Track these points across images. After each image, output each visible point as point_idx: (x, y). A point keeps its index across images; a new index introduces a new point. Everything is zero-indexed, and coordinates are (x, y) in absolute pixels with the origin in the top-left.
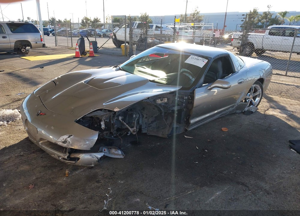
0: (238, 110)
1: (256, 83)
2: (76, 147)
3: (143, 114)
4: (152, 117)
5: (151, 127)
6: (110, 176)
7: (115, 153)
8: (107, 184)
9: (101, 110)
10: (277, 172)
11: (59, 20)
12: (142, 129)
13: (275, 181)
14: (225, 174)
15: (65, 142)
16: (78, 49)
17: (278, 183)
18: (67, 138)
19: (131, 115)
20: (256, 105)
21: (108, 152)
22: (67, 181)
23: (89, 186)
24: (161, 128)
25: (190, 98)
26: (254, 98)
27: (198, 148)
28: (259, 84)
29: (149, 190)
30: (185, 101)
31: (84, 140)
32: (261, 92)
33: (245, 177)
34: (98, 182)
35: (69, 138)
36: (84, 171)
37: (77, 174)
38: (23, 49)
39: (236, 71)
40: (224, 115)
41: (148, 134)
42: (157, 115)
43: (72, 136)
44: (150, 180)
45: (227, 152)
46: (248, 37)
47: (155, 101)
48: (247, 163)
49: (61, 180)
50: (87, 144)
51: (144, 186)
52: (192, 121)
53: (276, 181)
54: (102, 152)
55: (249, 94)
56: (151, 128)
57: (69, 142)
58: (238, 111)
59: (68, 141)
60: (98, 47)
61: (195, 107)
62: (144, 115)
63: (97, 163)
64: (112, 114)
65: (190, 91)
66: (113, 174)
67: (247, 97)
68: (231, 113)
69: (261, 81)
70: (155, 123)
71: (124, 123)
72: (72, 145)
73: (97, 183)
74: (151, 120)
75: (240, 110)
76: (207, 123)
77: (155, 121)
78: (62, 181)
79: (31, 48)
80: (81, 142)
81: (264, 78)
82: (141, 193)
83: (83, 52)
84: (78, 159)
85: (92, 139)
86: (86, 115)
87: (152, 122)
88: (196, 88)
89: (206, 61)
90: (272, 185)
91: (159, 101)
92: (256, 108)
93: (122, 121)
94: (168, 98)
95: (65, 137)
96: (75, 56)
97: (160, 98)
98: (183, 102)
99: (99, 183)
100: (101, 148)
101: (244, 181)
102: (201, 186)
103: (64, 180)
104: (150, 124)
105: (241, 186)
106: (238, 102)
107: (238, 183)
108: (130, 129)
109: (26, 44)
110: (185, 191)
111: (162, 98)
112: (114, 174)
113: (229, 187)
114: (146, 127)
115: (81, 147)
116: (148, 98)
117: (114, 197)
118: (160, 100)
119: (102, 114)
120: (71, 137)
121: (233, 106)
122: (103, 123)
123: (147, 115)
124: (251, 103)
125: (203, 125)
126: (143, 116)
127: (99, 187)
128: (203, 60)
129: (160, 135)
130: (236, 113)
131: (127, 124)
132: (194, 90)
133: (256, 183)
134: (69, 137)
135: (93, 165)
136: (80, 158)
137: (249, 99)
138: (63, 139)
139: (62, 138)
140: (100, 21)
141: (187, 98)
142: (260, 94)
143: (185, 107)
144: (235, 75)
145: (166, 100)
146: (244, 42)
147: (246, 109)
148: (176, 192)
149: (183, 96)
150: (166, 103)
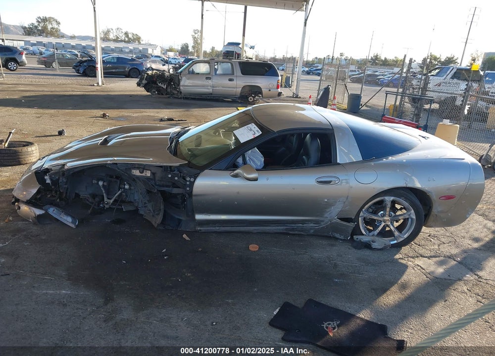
11: (385, 59)
12: (139, 208)
20: (401, 239)
21: (58, 215)
27: (164, 251)
30: (188, 183)
31: (23, 190)
32: (414, 216)
38: (252, 98)
39: (338, 162)
41: (144, 216)
48: (173, 290)
50: (23, 195)
52: (199, 217)
55: (382, 212)
56: (147, 210)
58: (337, 236)
60: (361, 105)
63: (34, 220)
68: (323, 235)
71: (103, 190)
75: (341, 235)
79: (262, 96)
84: (19, 208)
88: (211, 169)
89: (258, 134)
92: (389, 242)
93: (101, 187)
97: (138, 168)
98: (185, 185)
106: (333, 217)
108: (105, 199)
109: (256, 90)
111: (142, 169)
114: (142, 207)
129: (153, 223)
131: (105, 192)
135: (31, 220)
140: (457, 62)
141: (192, 180)
142: (412, 220)
143: (189, 193)
145: (148, 174)
149: (185, 175)
150: (148, 178)
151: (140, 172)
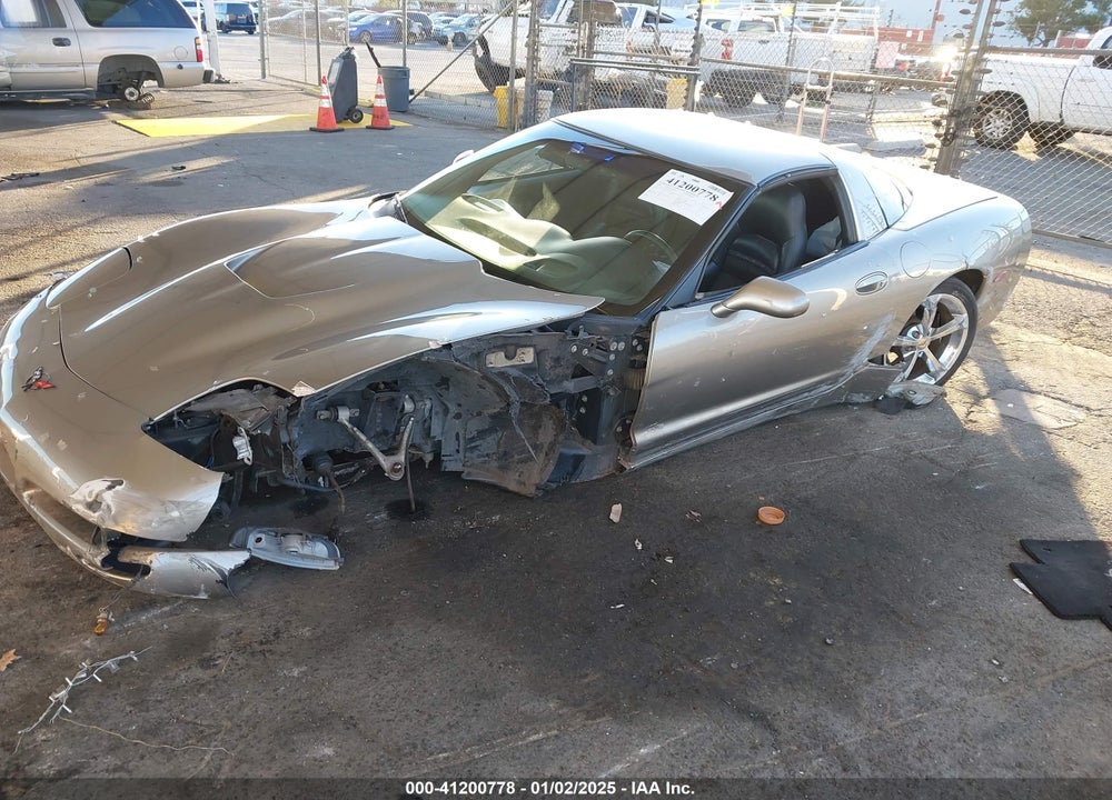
0: (858, 393)
1: (945, 286)
2: (129, 527)
3: (446, 402)
4: (479, 414)
5: (477, 453)
6: (262, 643)
7: (301, 551)
8: (238, 674)
9: (248, 385)
10: (919, 675)
12: (445, 458)
13: (894, 716)
14: (705, 670)
15: (94, 505)
16: (328, 98)
17: (902, 725)
18: (102, 491)
19: (394, 406)
20: (943, 374)
21: (272, 547)
22: (95, 650)
23: (166, 678)
24: (516, 457)
25: (639, 348)
26: (937, 347)
27: (640, 547)
28: (960, 292)
29: (383, 715)
30: (612, 357)
31: (163, 504)
32: (966, 325)
33: (781, 689)
34: (206, 663)
35: (111, 492)
36: (171, 614)
37: (141, 625)
38: (132, 89)
39: (860, 239)
40: (796, 411)
41: (463, 476)
42: (496, 411)
43: (121, 483)
44: (402, 673)
45: (752, 575)
46: (981, 81)
47: (479, 356)
48: (813, 628)
49: (71, 645)
50: (172, 520)
51: (372, 694)
52: (642, 437)
53: (900, 717)
54: (242, 547)
55: (914, 329)
56: (478, 456)
57: (108, 507)
58: (857, 398)
59: (104, 503)
60: (412, 92)
61: (651, 385)
62: (449, 405)
63: (218, 591)
64: (282, 405)
65: (638, 321)
66: (275, 634)
67: (905, 341)
68: (829, 403)
69: (970, 281)
70: (491, 440)
71: (359, 433)
72: (116, 522)
73: (202, 667)
74: (474, 426)
75: (866, 394)
76: (715, 442)
77: (491, 430)
78: (75, 651)
79: (161, 84)
80: (149, 510)
81: (984, 269)
82: (351, 724)
83: (349, 110)
84: (146, 570)
85: (195, 503)
86: (189, 404)
87: (482, 434)
88: (665, 309)
89: (725, 196)
90: (876, 731)
91: (497, 361)
92: (938, 389)
93: (349, 426)
94: (539, 348)
95: (98, 485)
96: (315, 125)
97: (502, 347)
98: (605, 363)
99: (208, 667)
100: (239, 534)
101: (768, 706)
102: (591, 715)
103: (87, 648)
104: (472, 439)
105: (747, 726)
106: (860, 361)
107: (744, 711)
108: (381, 458)
109: (139, 69)
110: (521, 729)
111: (511, 348)
112: (277, 634)
113: (699, 725)
114: (458, 451)
115: (149, 528)
116: (448, 346)
117: (245, 730)
118: (503, 354)
119: (247, 406)
120: (118, 488)
121: (834, 380)
122: (244, 441)
123: (460, 405)
124: (921, 367)
125: (701, 447)
126: (446, 411)
127: (203, 685)
128: (715, 193)
129: (513, 487)
130: (846, 404)
131: (369, 439)
132: (653, 318)
133: (815, 717)
134: (110, 488)
135: (203, 596)
136: (153, 566)
137: (913, 348)
138: (91, 492)
139: (88, 490)
141: (622, 346)
142: (959, 333)
143: (612, 384)
144: (850, 258)
145: (528, 356)
146: (964, 102)
147: (895, 389)
148: (485, 730)
149: (605, 339)
150: (527, 369)
151: (506, 357)
